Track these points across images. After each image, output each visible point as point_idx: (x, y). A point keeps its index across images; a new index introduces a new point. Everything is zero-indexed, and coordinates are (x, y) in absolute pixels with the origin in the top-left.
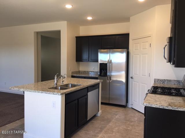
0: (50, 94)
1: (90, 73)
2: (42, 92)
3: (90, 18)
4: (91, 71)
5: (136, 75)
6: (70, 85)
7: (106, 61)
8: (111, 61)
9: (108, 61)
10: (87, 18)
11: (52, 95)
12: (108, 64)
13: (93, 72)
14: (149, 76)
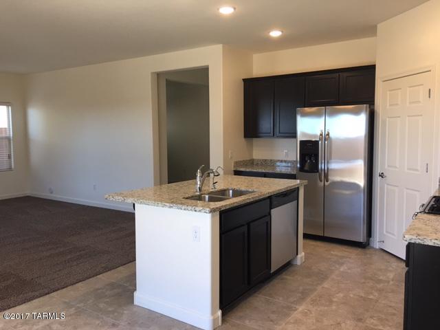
0: (187, 211)
1: (278, 164)
2: (171, 205)
4: (281, 159)
5: (393, 169)
6: (231, 191)
7: (315, 136)
8: (328, 134)
9: (321, 135)
10: (269, 33)
11: (191, 212)
12: (320, 142)
13: (285, 161)
14: (427, 171)
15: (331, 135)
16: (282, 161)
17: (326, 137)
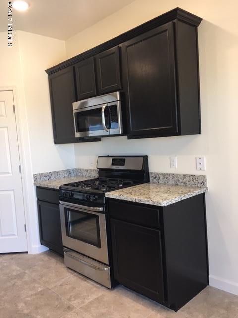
14: (20, 172)
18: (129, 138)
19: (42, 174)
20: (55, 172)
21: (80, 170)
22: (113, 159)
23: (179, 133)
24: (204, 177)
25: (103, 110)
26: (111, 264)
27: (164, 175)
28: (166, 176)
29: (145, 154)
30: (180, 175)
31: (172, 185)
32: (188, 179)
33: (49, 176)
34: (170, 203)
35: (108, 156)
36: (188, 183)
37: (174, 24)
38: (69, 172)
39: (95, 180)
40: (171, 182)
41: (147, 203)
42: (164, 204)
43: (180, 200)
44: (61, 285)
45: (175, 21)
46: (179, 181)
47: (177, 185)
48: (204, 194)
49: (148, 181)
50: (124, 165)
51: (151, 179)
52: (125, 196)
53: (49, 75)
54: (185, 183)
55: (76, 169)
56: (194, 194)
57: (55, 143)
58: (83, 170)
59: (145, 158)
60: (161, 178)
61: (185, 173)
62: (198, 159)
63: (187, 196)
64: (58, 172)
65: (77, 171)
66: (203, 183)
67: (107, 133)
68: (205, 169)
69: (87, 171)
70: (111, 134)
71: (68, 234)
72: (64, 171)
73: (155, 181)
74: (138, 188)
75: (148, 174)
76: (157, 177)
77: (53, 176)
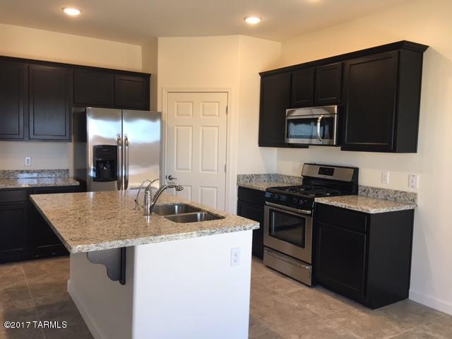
3: (72, 12)
4: (20, 169)
5: (182, 171)
7: (112, 140)
8: (126, 139)
9: (119, 139)
10: (63, 9)
12: (120, 147)
13: (28, 172)
14: (225, 171)
15: (130, 140)
16: (22, 172)
17: (123, 142)
18: (342, 150)
19: (245, 175)
20: (256, 175)
21: (281, 175)
22: (320, 168)
23: (394, 151)
24: (415, 194)
25: (319, 120)
26: (313, 264)
27: (374, 189)
28: (376, 190)
29: (356, 166)
30: (391, 191)
31: (382, 199)
32: (399, 195)
33: (250, 177)
34: (378, 212)
35: (315, 164)
36: (398, 198)
37: (399, 52)
38: (269, 176)
39: (300, 187)
40: (381, 196)
41: (356, 209)
42: (373, 211)
43: (388, 211)
44: (263, 278)
45: (401, 50)
46: (389, 196)
47: (387, 200)
48: (413, 211)
49: (356, 193)
50: (332, 175)
51: (359, 192)
52: (335, 203)
53: (262, 78)
54: (395, 199)
55: (277, 175)
56: (403, 209)
57: (260, 146)
58: (285, 176)
59: (356, 170)
60: (371, 192)
61: (396, 189)
62: (411, 177)
63: (395, 209)
64: (259, 175)
65: (277, 177)
66: (413, 200)
67: (321, 143)
68: (417, 187)
69: (289, 177)
70: (325, 143)
71: (270, 234)
72: (265, 175)
73: (364, 194)
74: (346, 197)
75: (357, 186)
76: (366, 190)
77: (254, 178)
